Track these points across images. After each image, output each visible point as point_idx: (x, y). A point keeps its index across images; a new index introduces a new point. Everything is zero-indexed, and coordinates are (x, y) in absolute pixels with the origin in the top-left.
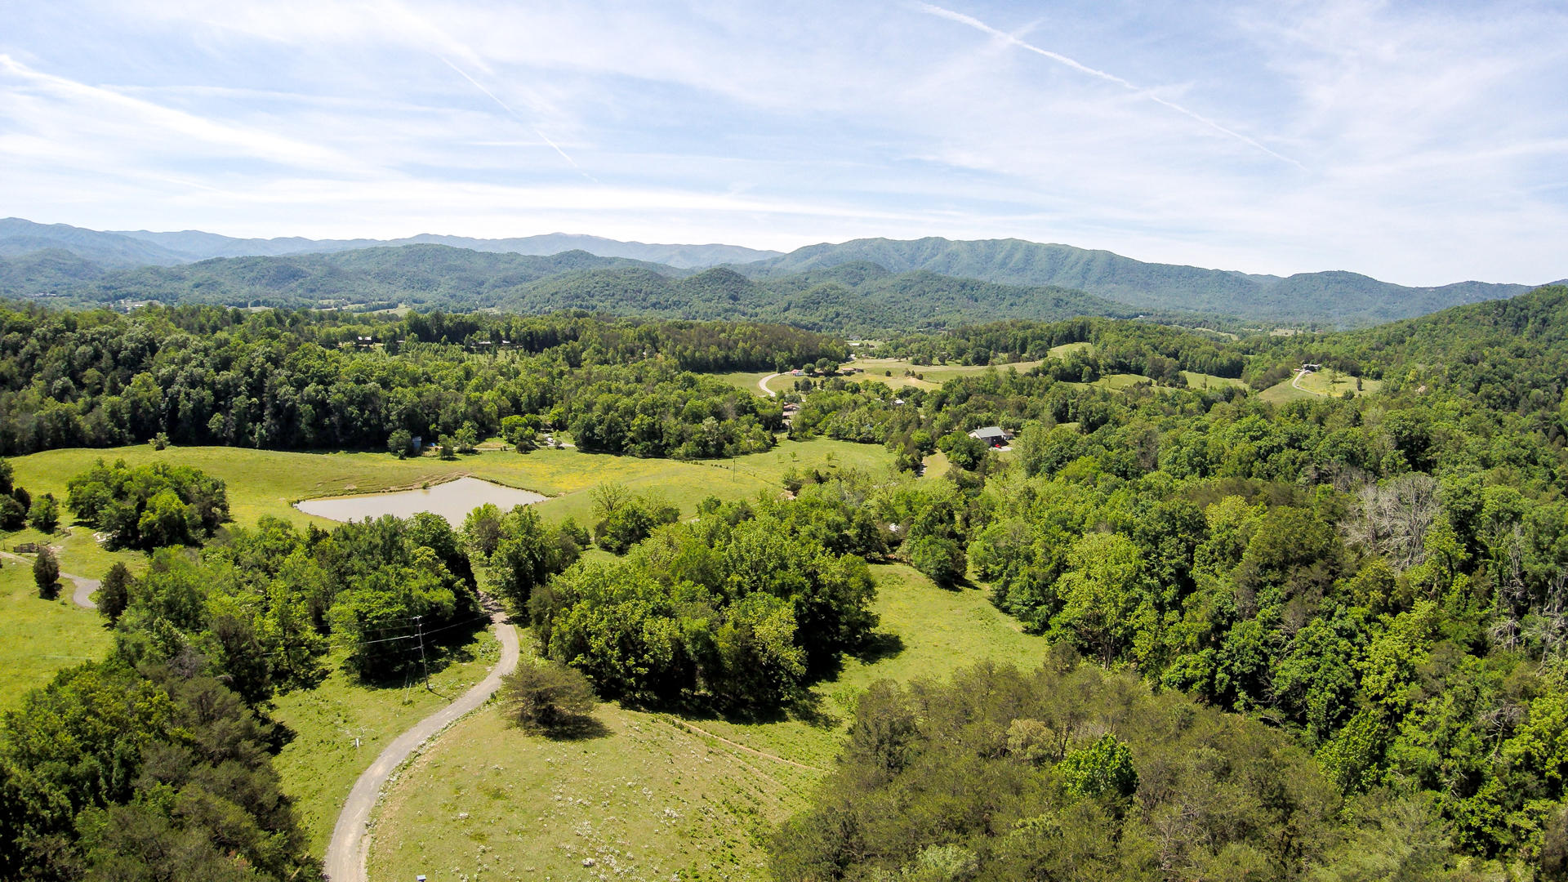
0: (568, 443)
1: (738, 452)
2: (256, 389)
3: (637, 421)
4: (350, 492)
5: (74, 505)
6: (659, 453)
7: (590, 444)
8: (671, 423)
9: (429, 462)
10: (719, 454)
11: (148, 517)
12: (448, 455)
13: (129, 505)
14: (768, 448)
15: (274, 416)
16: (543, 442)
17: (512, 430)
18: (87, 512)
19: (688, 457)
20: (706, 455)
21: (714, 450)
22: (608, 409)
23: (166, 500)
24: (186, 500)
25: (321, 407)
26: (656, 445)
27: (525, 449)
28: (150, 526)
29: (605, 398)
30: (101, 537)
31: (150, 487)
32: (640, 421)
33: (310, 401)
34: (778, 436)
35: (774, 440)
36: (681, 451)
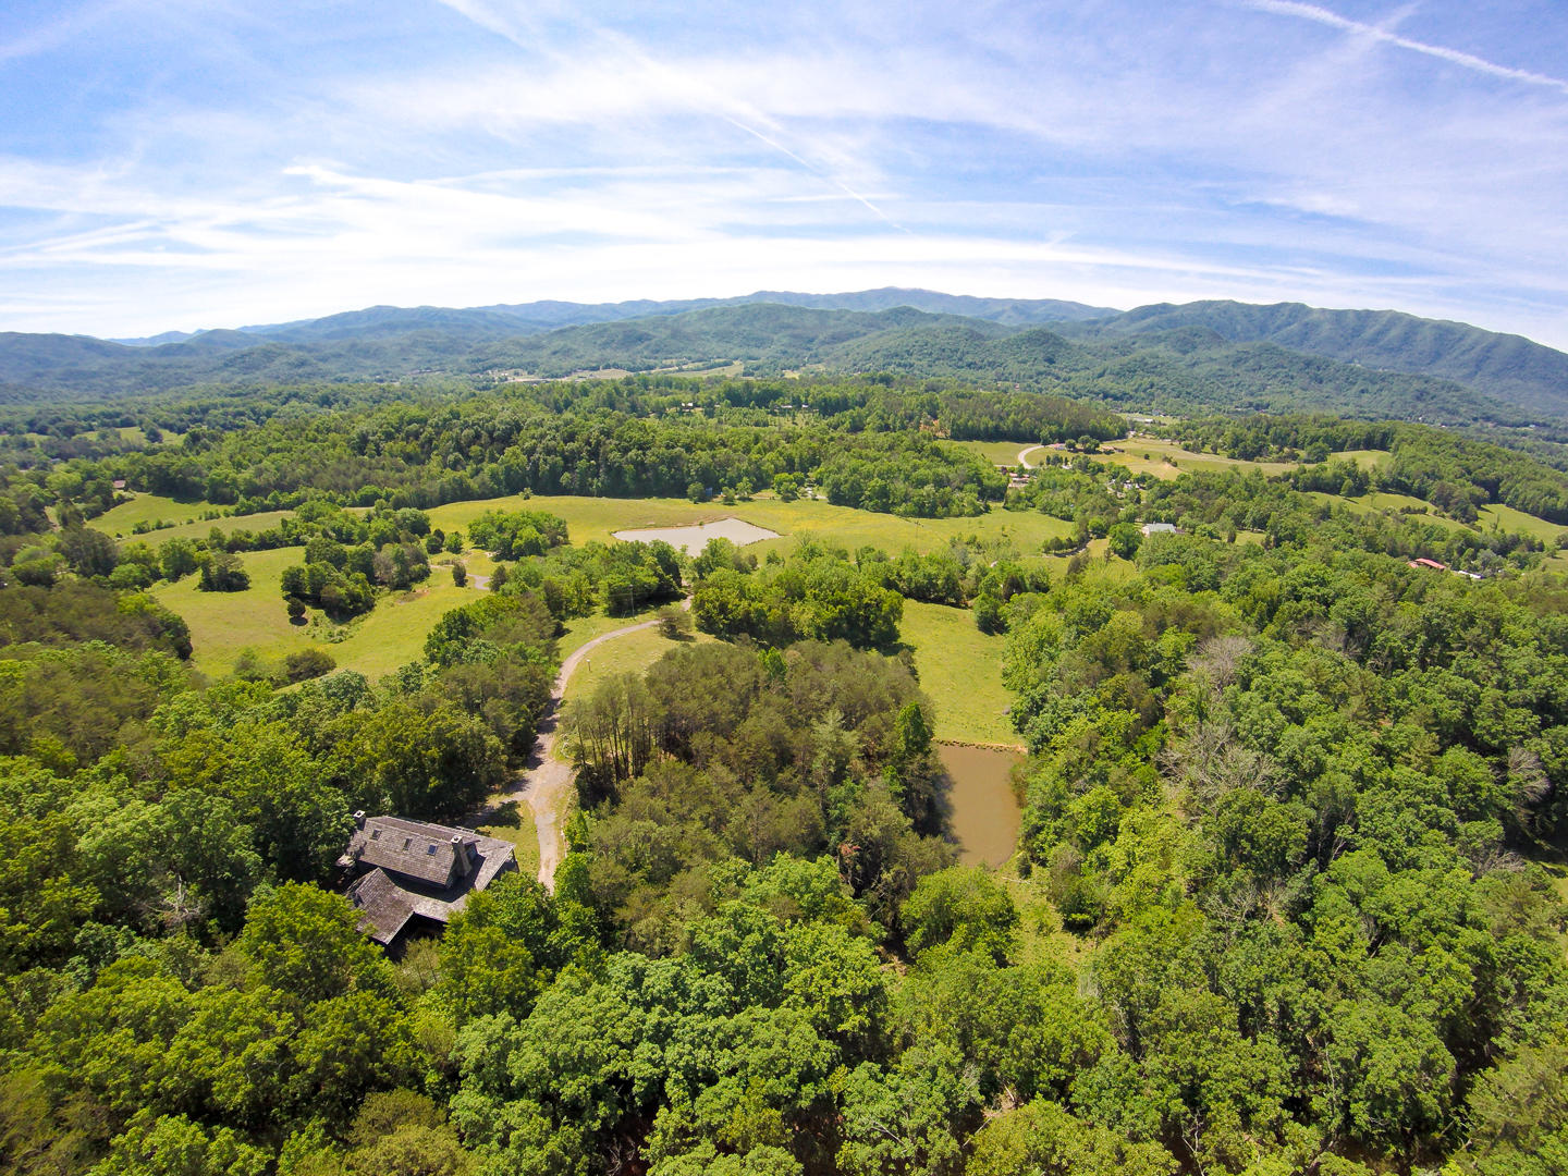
0: (822, 496)
1: (948, 514)
2: (594, 454)
3: (872, 483)
4: (650, 526)
5: (472, 537)
6: (886, 509)
7: (837, 499)
8: (900, 487)
9: (715, 506)
10: (932, 515)
11: (518, 542)
12: (729, 501)
13: (507, 536)
14: (977, 513)
15: (606, 473)
16: (804, 494)
17: (780, 484)
18: (481, 541)
19: (905, 515)
20: (921, 514)
21: (925, 511)
22: (855, 471)
23: (529, 532)
24: (540, 531)
25: (640, 466)
26: (884, 502)
27: (786, 499)
28: (519, 547)
29: (854, 462)
30: (489, 555)
31: (519, 525)
32: (876, 482)
33: (633, 462)
34: (992, 505)
35: (987, 509)
36: (901, 509)
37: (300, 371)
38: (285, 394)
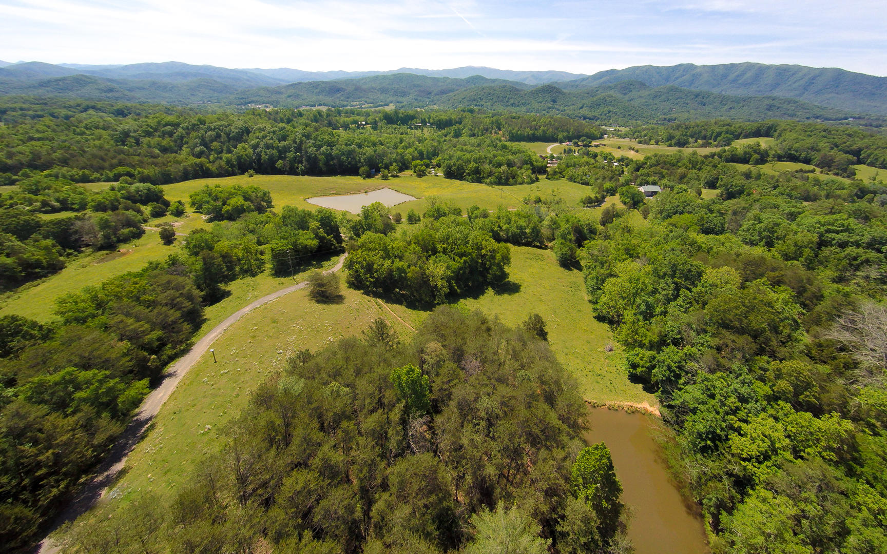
2: (299, 149)
4: (332, 194)
5: (193, 204)
9: (376, 180)
11: (227, 208)
12: (385, 178)
13: (219, 203)
15: (307, 161)
18: (198, 206)
23: (238, 201)
24: (246, 199)
25: (329, 157)
27: (419, 176)
28: (227, 211)
30: (204, 217)
31: (231, 195)
33: (324, 154)
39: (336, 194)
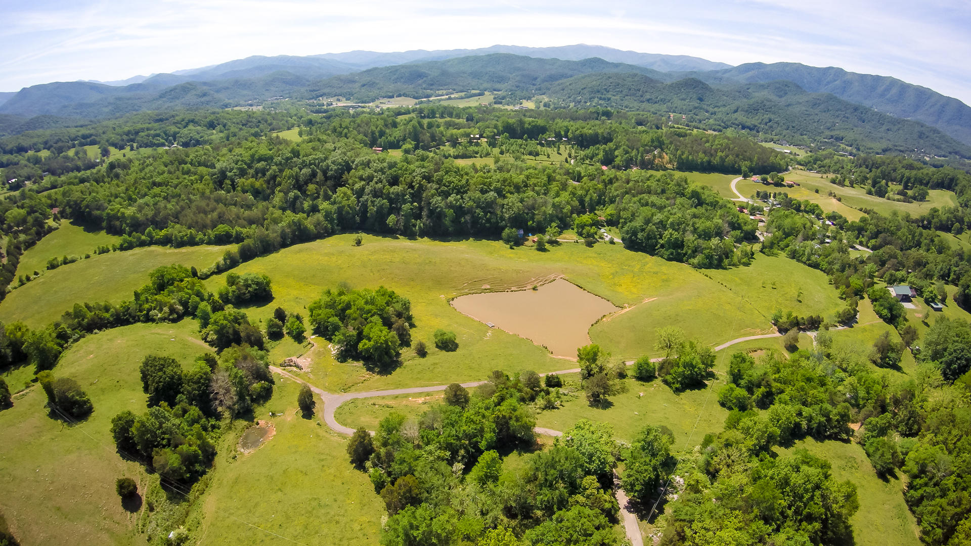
0: (618, 239)
1: (730, 265)
2: (417, 196)
3: (666, 233)
6: (679, 259)
7: (634, 245)
8: (690, 238)
9: (527, 250)
10: (719, 266)
12: (540, 246)
14: (749, 262)
15: (429, 217)
16: (601, 237)
17: (582, 227)
19: (697, 266)
20: (709, 266)
21: (713, 262)
22: (648, 221)
25: (460, 211)
26: (678, 252)
27: (589, 243)
32: (670, 235)
33: (450, 206)
36: (694, 260)
37: (203, 99)
38: (186, 120)
39: (491, 290)
